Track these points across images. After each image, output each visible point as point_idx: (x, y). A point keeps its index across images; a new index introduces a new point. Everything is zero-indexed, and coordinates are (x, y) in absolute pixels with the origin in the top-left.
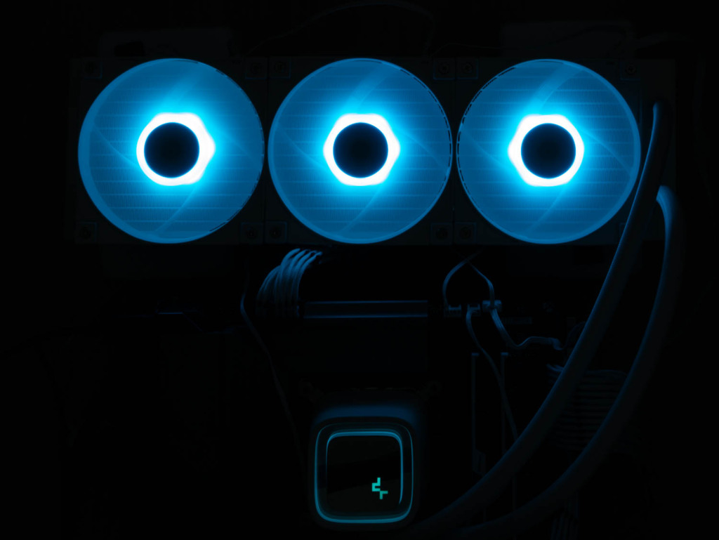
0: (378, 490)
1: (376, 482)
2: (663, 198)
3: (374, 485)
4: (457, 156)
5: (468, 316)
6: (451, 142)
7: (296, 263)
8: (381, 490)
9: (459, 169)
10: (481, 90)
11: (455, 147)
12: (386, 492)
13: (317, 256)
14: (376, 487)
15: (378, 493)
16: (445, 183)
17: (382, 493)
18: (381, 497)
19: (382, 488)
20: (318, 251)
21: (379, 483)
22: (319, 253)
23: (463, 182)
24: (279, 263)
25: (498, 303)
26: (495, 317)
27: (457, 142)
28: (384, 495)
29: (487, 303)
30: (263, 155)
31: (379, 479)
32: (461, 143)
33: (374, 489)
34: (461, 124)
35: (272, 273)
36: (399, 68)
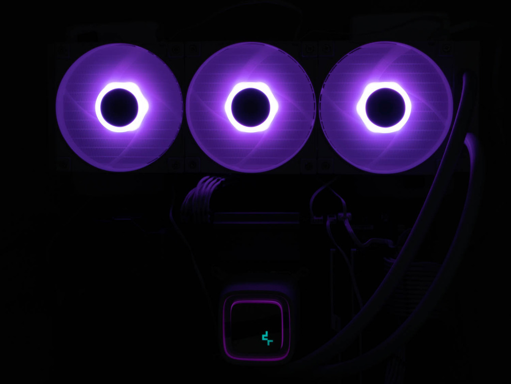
0: (266, 339)
1: (265, 334)
2: (468, 142)
3: (263, 336)
4: (320, 112)
5: (328, 223)
6: (315, 102)
7: (208, 185)
8: (268, 339)
9: (321, 121)
10: (337, 64)
11: (318, 106)
12: (272, 341)
13: (222, 181)
14: (265, 337)
15: (266, 341)
16: (311, 130)
17: (269, 341)
18: (268, 344)
19: (269, 338)
20: (222, 178)
21: (267, 335)
22: (223, 179)
23: (324, 130)
24: (195, 185)
25: (349, 215)
26: (347, 225)
27: (320, 102)
28: (270, 343)
29: (341, 215)
30: (182, 111)
31: (267, 332)
32: (322, 102)
33: (263, 339)
34: (322, 89)
35: (191, 193)
36: (277, 49)
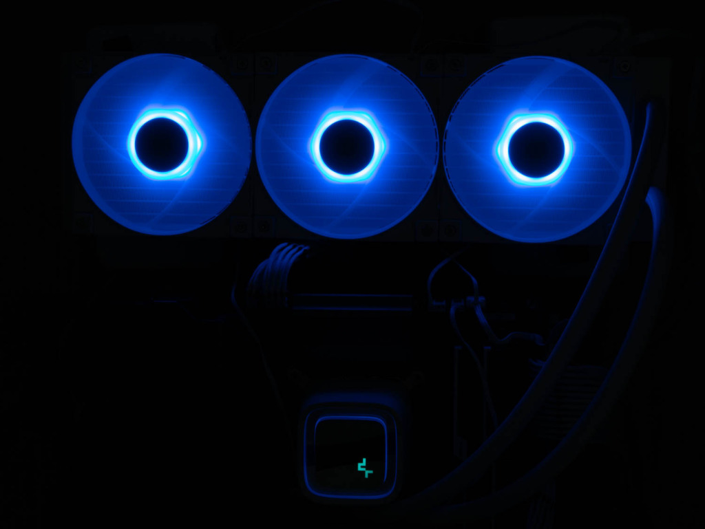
0: (364, 469)
1: (362, 462)
2: (652, 199)
3: (360, 465)
4: (444, 154)
5: (452, 311)
6: (438, 140)
7: (285, 256)
8: (367, 469)
9: (445, 168)
10: (469, 87)
11: (441, 146)
12: (371, 472)
13: (305, 251)
14: (362, 467)
15: (364, 472)
16: (431, 181)
17: (367, 472)
18: (367, 476)
19: (367, 467)
20: (305, 246)
21: (364, 463)
22: (306, 248)
23: (449, 181)
24: (267, 256)
25: (481, 299)
26: (479, 313)
27: (444, 140)
28: (369, 474)
29: (471, 299)
30: (250, 151)
31: (364, 460)
32: (447, 141)
33: (360, 469)
34: (448, 122)
35: (261, 266)
36: (385, 65)
